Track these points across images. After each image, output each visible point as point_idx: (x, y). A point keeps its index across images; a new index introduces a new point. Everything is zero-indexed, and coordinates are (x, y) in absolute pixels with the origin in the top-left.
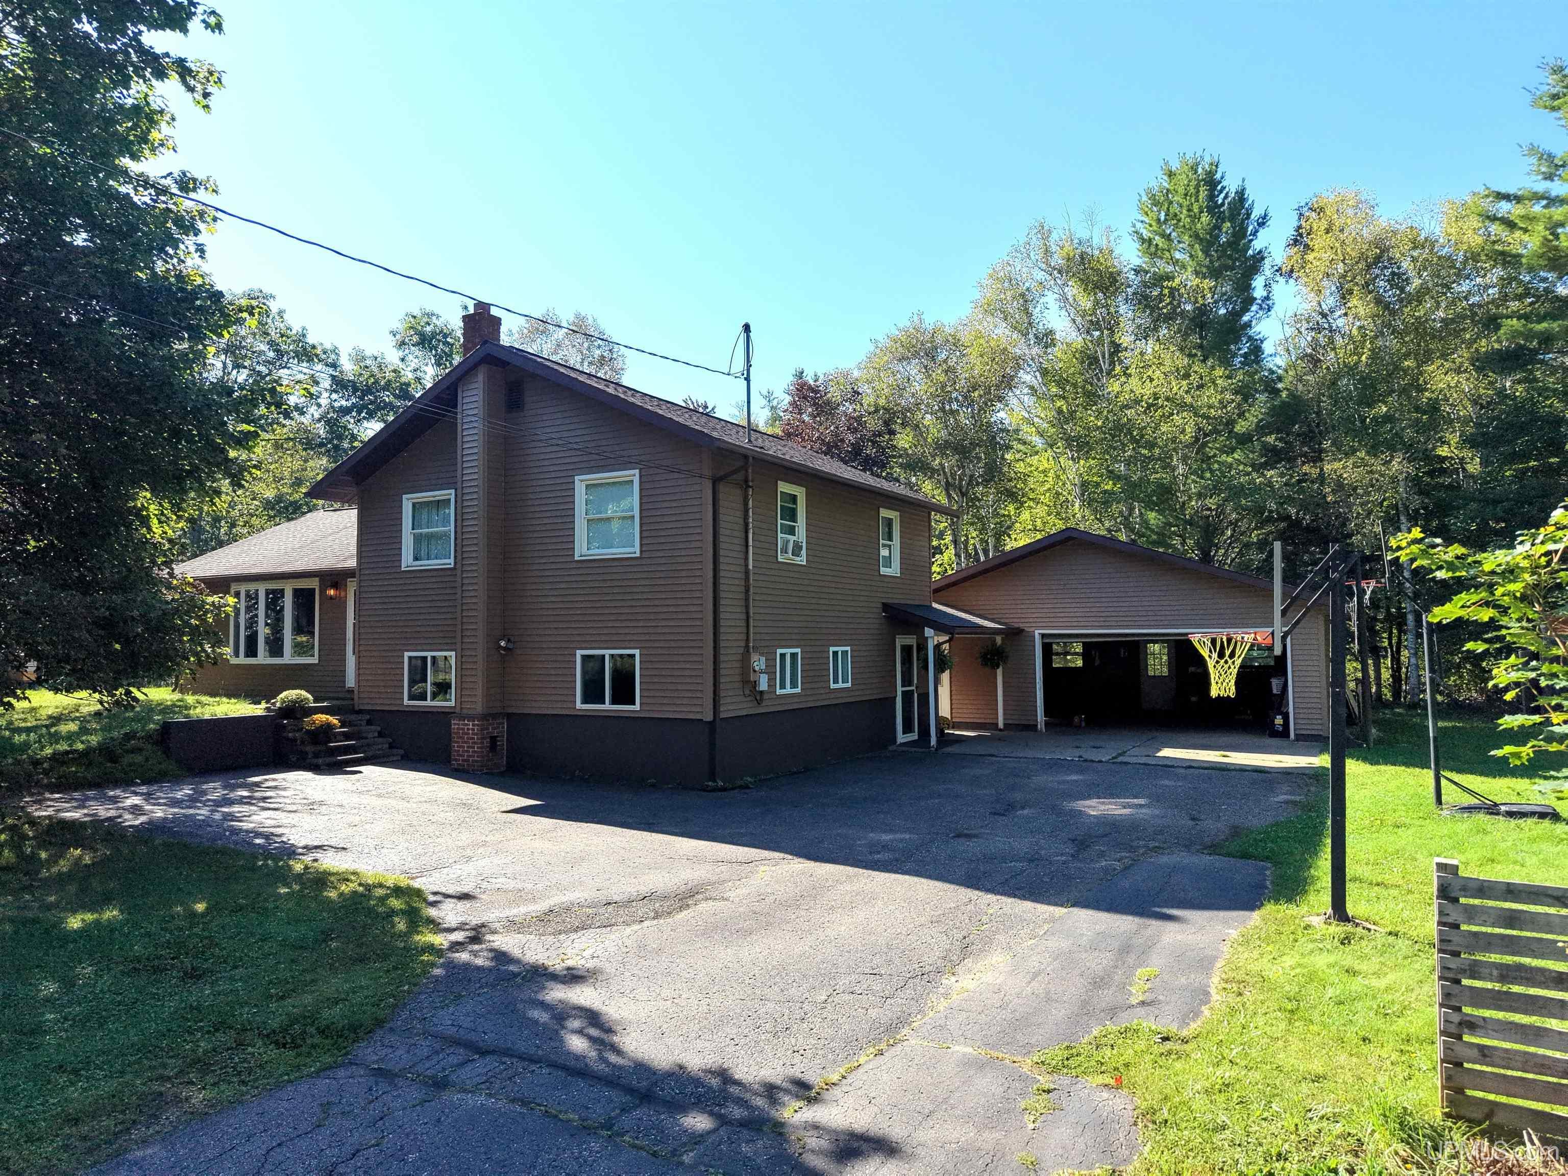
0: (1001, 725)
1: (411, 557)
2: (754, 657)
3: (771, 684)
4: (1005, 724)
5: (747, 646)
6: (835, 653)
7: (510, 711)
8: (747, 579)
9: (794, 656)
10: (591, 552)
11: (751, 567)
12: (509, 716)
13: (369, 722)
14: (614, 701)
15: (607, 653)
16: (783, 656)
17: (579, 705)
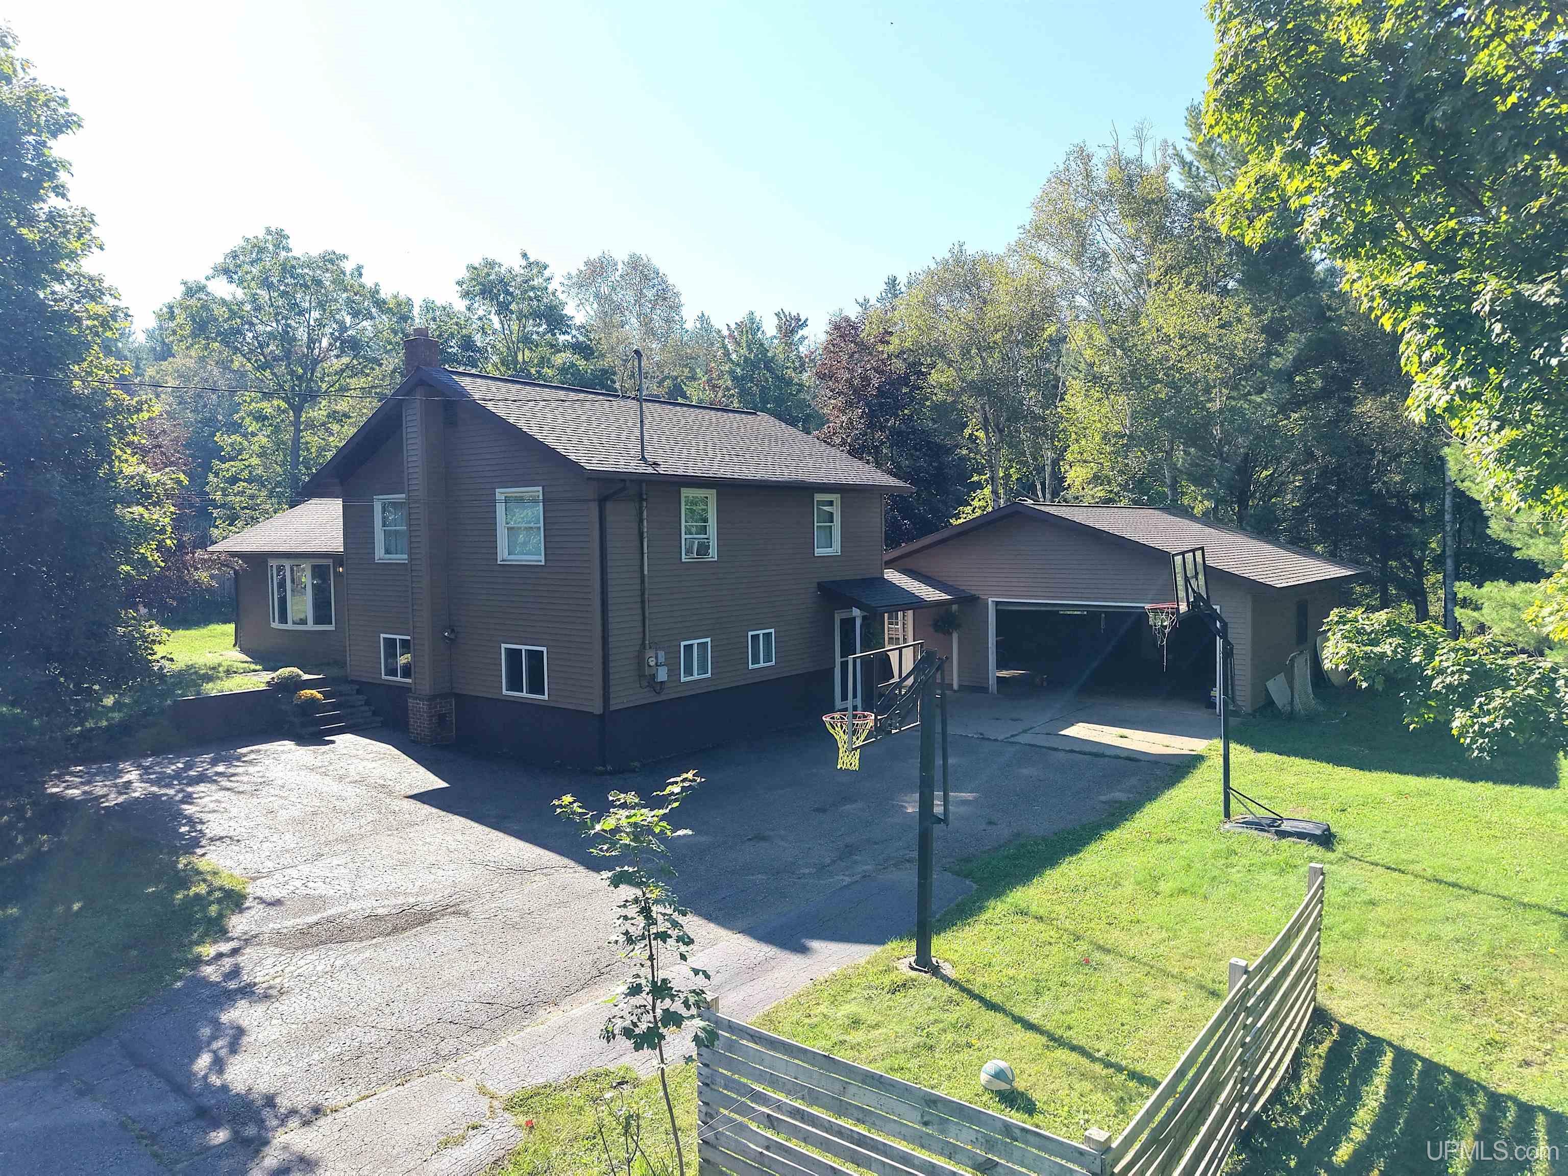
0: (955, 687)
1: (383, 551)
2: (650, 653)
3: (673, 672)
4: (960, 686)
5: (643, 644)
6: (755, 638)
7: (457, 691)
8: (643, 582)
9: (703, 646)
10: (512, 557)
11: (646, 572)
12: (458, 696)
13: (358, 692)
14: (530, 691)
15: (524, 648)
16: (689, 648)
17: (504, 692)
